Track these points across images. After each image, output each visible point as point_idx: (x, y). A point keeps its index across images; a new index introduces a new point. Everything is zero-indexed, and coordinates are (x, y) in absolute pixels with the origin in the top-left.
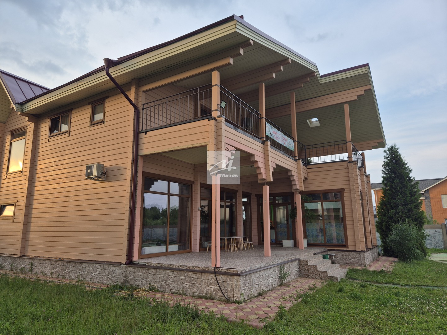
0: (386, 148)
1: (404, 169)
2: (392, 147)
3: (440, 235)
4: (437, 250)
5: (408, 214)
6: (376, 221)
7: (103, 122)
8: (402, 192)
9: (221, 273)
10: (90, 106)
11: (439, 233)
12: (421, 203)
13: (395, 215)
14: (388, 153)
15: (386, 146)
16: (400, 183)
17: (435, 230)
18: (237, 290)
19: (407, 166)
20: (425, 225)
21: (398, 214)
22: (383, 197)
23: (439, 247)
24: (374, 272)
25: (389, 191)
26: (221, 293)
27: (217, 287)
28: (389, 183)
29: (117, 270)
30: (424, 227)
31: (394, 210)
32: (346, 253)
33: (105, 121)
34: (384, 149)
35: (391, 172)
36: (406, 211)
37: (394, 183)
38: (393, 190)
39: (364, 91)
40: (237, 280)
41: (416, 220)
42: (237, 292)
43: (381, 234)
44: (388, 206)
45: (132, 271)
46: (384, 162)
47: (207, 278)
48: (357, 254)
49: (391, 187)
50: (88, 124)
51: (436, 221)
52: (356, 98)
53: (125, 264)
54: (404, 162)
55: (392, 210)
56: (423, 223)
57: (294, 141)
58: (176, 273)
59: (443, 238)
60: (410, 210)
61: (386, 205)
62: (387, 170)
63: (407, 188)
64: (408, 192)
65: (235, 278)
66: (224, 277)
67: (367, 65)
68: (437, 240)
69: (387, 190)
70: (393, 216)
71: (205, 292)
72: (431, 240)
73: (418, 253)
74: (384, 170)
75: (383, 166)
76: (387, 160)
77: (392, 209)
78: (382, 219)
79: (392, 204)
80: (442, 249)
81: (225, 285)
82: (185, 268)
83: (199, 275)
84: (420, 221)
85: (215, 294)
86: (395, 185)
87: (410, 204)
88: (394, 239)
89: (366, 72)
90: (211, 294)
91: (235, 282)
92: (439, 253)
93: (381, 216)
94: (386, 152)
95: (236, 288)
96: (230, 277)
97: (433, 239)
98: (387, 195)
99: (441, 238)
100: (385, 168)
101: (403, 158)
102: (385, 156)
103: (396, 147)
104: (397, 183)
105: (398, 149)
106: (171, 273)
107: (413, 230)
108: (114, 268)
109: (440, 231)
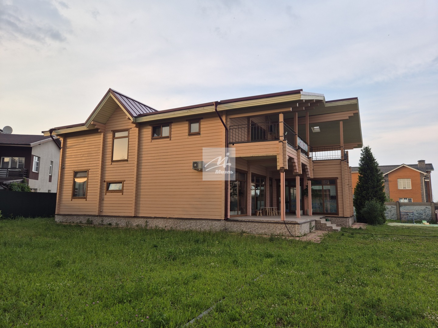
0: (363, 148)
1: (374, 163)
2: (366, 148)
3: (395, 210)
4: (392, 220)
5: (375, 194)
6: (353, 199)
7: (198, 134)
8: (371, 179)
9: (288, 223)
10: (187, 122)
11: (394, 209)
12: (383, 187)
13: (366, 195)
14: (364, 152)
15: (363, 147)
16: (371, 173)
17: (391, 206)
18: (298, 231)
19: (375, 161)
20: (385, 203)
21: (368, 194)
22: (358, 182)
23: (393, 218)
24: (356, 229)
25: (363, 178)
26: (288, 233)
27: (286, 230)
28: (363, 173)
29: (218, 224)
30: (384, 204)
31: (366, 192)
32: (337, 218)
33: (201, 133)
34: (361, 148)
35: (365, 165)
36: (374, 192)
37: (367, 173)
38: (366, 178)
39: (354, 113)
40: (298, 226)
41: (380, 198)
42: (298, 232)
43: (356, 208)
44: (362, 188)
45: (229, 224)
46: (361, 157)
47: (279, 226)
48: (345, 219)
49: (364, 175)
50: (187, 134)
51: (392, 200)
52: (348, 118)
53: (225, 220)
54: (374, 159)
55: (364, 192)
56: (384, 201)
57: (308, 145)
58: (260, 224)
59: (397, 212)
60: (376, 192)
61: (360, 188)
62: (363, 163)
63: (375, 176)
64: (376, 179)
65: (297, 225)
66: (290, 225)
67: (356, 98)
68: (392, 213)
69: (362, 177)
70: (365, 195)
71: (279, 233)
72: (388, 214)
73: (380, 220)
74: (360, 163)
75: (360, 160)
76: (363, 157)
77: (365, 190)
78: (357, 197)
79: (364, 188)
80: (396, 220)
81: (291, 229)
82: (265, 221)
83: (275, 225)
84: (382, 199)
85: (285, 234)
86: (367, 175)
87: (377, 187)
88: (366, 211)
89: (356, 103)
90: (283, 233)
91: (296, 227)
92: (394, 222)
93: (356, 195)
94: (362, 151)
95: (297, 230)
96: (293, 225)
97: (389, 213)
98: (362, 181)
99: (396, 212)
100: (361, 162)
101: (373, 156)
102: (361, 154)
103: (369, 148)
104: (369, 173)
105: (370, 149)
106: (256, 224)
107: (378, 205)
108: (216, 222)
109: (395, 206)
